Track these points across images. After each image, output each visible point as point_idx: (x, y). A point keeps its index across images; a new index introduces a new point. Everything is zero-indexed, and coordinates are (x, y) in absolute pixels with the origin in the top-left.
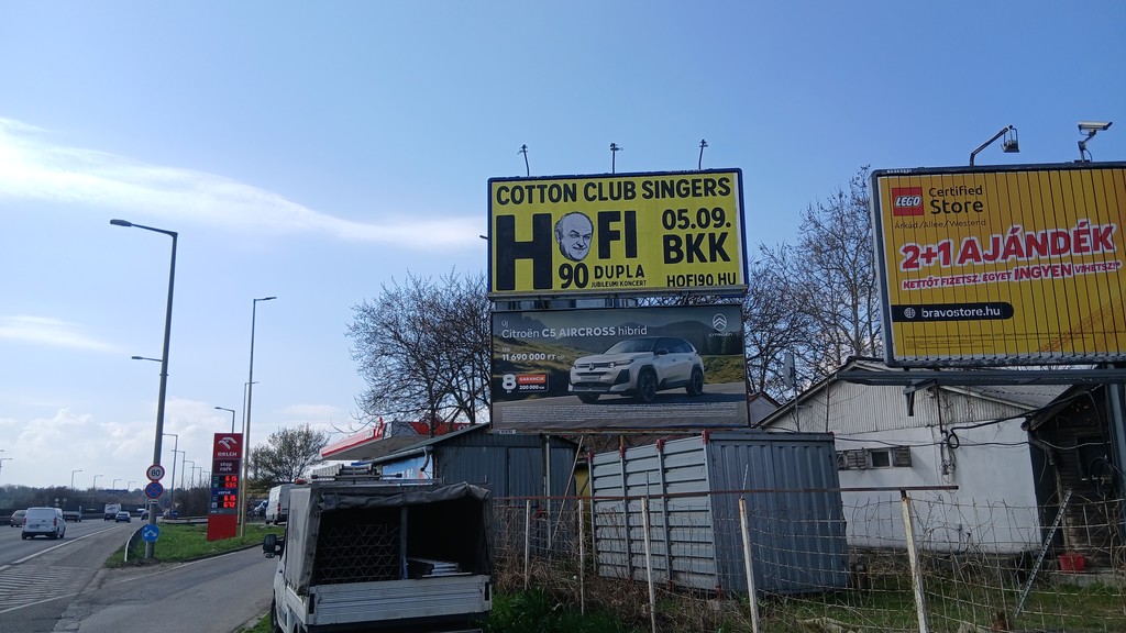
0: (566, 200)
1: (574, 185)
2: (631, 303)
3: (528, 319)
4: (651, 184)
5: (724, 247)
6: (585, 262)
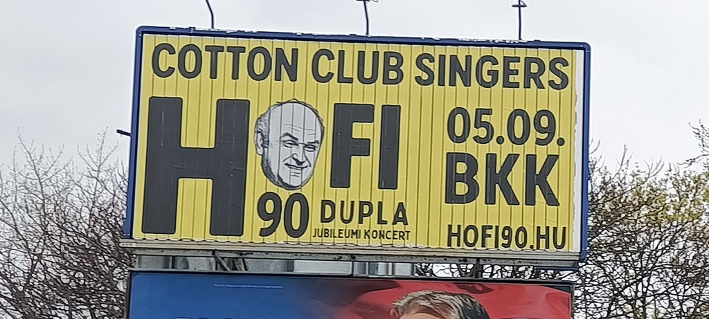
0: (278, 78)
1: (295, 52)
4: (432, 60)
5: (551, 179)
6: (305, 191)
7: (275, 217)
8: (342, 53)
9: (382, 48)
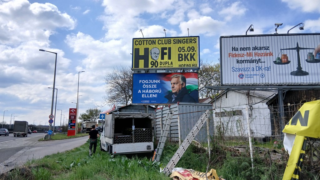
0: (153, 44)
1: (155, 40)
4: (175, 40)
5: (194, 57)
6: (157, 60)
7: (153, 65)
8: (162, 40)
9: (168, 39)
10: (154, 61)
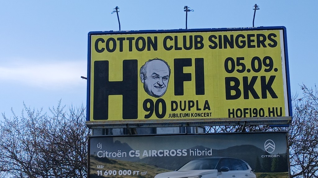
0: (149, 49)
1: (156, 38)
2: (200, 131)
3: (118, 142)
4: (216, 38)
5: (273, 86)
6: (164, 98)
7: (151, 110)
8: (176, 37)
9: (194, 34)
10: (155, 100)
